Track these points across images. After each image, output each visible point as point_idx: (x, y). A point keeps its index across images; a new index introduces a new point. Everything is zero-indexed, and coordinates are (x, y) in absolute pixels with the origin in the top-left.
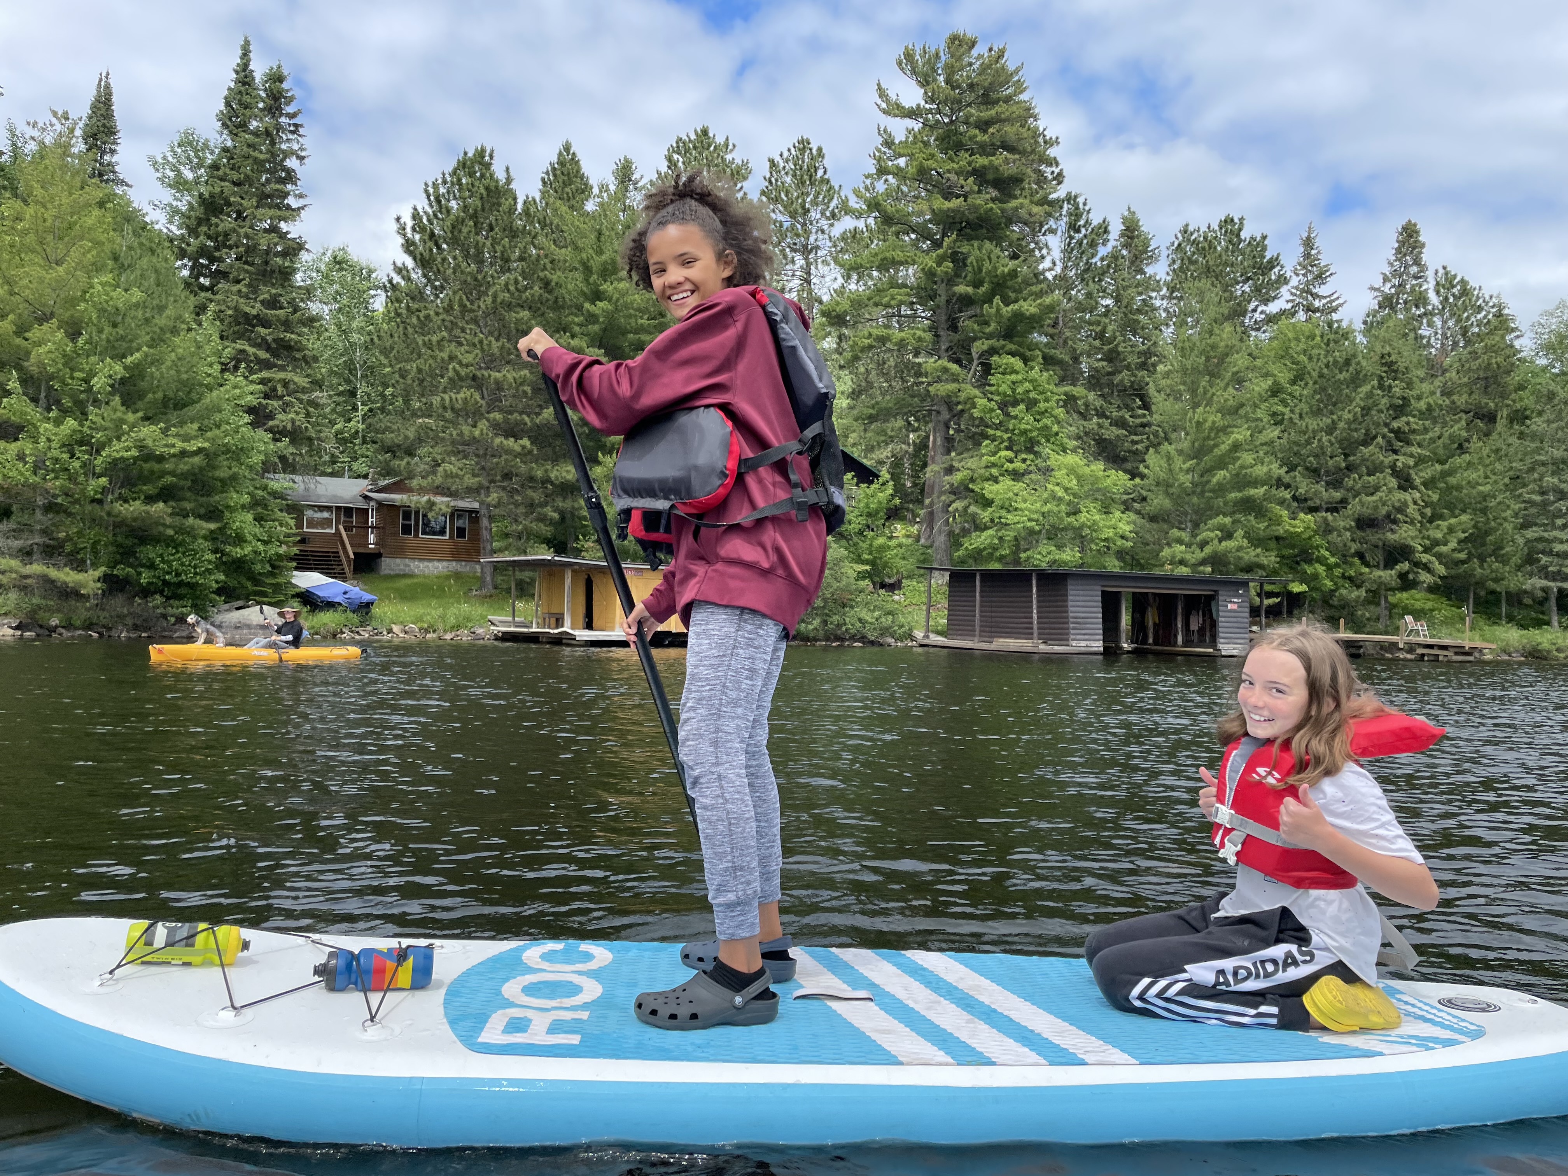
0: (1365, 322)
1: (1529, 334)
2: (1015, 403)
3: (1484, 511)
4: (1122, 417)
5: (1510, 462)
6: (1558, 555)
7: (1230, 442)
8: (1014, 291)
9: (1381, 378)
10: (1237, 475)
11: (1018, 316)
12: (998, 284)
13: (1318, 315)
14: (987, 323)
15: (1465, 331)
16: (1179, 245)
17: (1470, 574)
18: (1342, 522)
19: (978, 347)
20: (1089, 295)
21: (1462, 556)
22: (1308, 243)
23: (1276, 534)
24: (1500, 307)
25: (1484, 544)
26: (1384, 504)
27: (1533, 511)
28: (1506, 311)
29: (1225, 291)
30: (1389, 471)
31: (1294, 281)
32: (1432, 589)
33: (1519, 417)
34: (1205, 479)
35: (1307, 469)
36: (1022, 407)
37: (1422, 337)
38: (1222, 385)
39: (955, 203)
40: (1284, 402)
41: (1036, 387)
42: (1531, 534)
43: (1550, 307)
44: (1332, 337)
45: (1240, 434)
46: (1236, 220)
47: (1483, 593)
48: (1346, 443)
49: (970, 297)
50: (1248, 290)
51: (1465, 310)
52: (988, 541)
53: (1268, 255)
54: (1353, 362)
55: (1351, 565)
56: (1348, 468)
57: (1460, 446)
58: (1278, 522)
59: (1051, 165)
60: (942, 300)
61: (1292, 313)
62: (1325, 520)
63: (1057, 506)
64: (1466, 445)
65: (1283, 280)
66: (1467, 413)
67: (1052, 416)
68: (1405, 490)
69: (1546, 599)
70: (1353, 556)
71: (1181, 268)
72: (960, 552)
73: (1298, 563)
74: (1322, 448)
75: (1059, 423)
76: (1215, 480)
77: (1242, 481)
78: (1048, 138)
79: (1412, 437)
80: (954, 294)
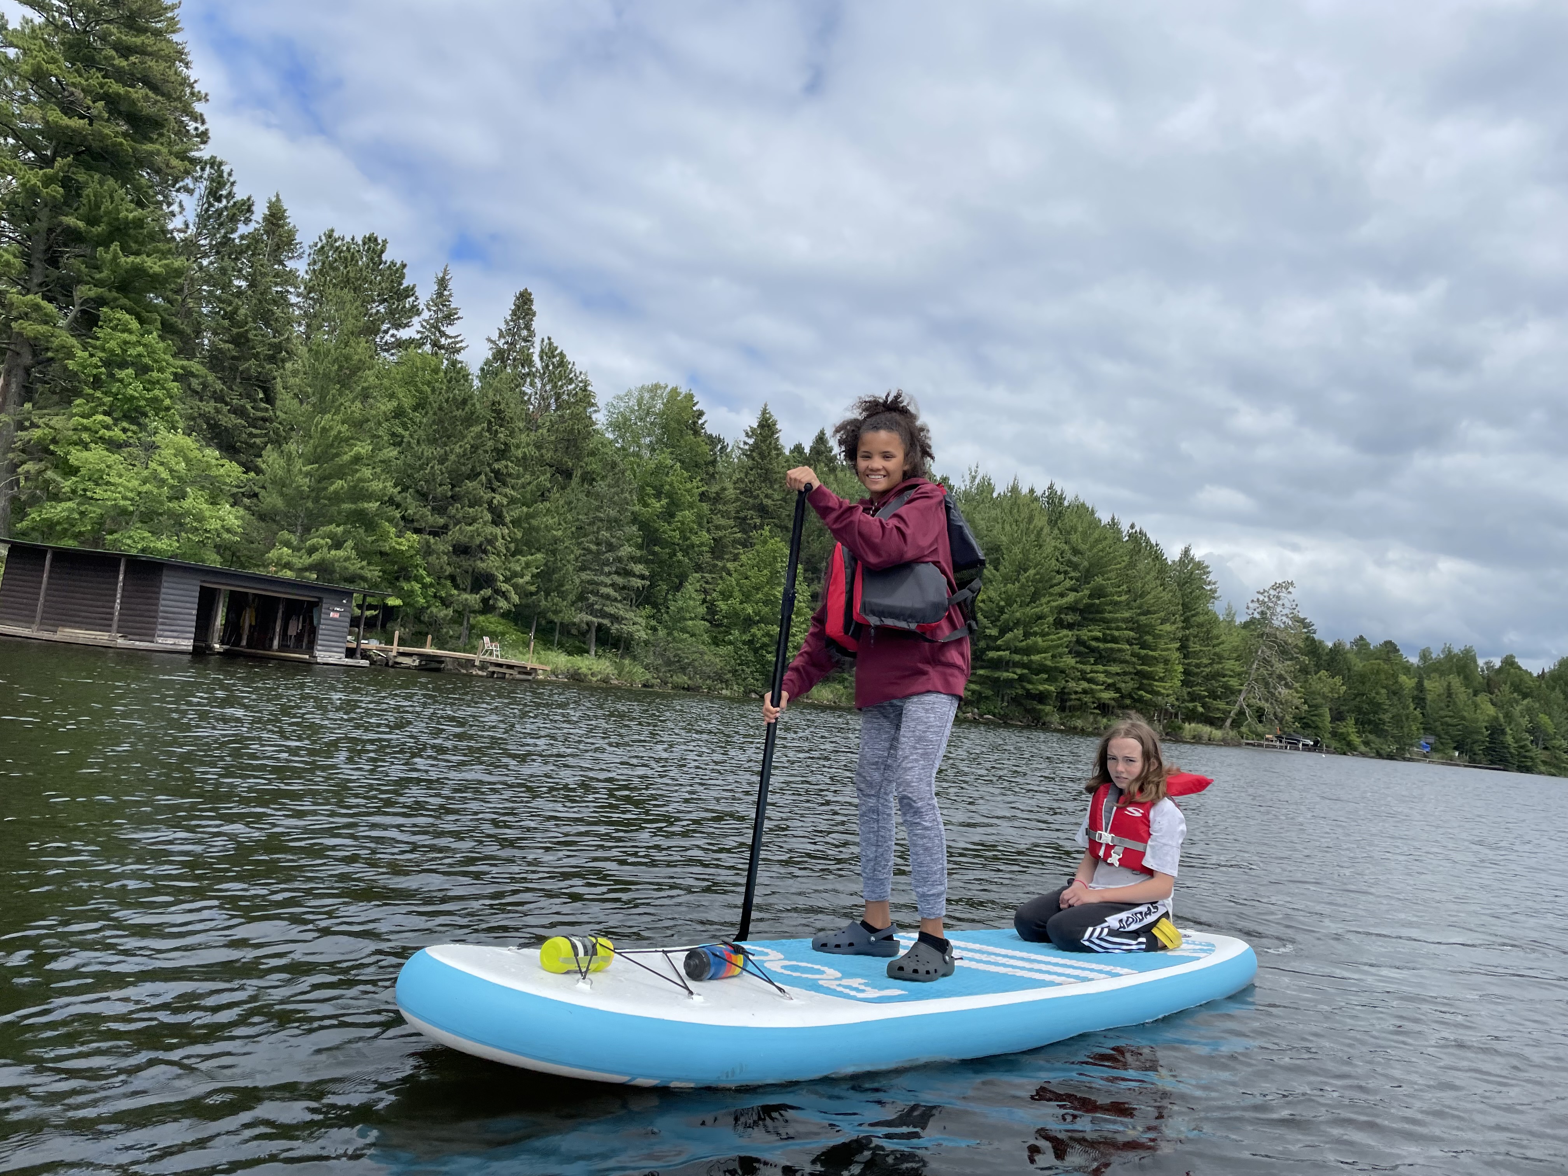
0: (482, 370)
1: (604, 412)
2: (123, 365)
3: (554, 552)
4: (243, 406)
5: (578, 514)
6: (602, 596)
7: (352, 454)
8: (136, 242)
9: (490, 422)
10: (355, 487)
11: (139, 271)
12: (118, 229)
13: (443, 351)
14: (98, 268)
15: (558, 397)
16: (322, 247)
17: (536, 605)
18: (442, 545)
19: (83, 292)
20: (223, 271)
21: (533, 588)
22: (442, 283)
23: (383, 549)
24: (586, 383)
25: (550, 581)
26: (479, 535)
27: (589, 557)
28: (589, 388)
29: (362, 306)
30: (486, 505)
31: (426, 315)
32: (505, 615)
33: (588, 478)
34: (321, 485)
35: (417, 491)
36: (130, 371)
37: (525, 394)
38: (351, 396)
39: (76, 123)
40: (405, 427)
41: (151, 352)
42: (585, 576)
43: (622, 393)
44: (453, 375)
45: (363, 448)
46: (380, 241)
47: (543, 622)
48: (454, 475)
49: (80, 233)
50: (383, 310)
51: (560, 379)
52: (65, 514)
53: (405, 284)
54: (469, 402)
55: (444, 586)
56: (452, 497)
57: (543, 495)
58: (384, 537)
59: (196, 121)
60: (42, 225)
61: (420, 344)
62: (428, 542)
63: (159, 487)
64: (547, 494)
65: (415, 311)
66: (551, 466)
67: (164, 388)
68: (497, 525)
69: (588, 631)
70: (446, 578)
71: (321, 270)
72: (24, 523)
73: (397, 579)
74: (433, 475)
75: (171, 397)
76: (332, 488)
77: (358, 494)
78: (196, 90)
79: (508, 480)
80: (60, 224)
